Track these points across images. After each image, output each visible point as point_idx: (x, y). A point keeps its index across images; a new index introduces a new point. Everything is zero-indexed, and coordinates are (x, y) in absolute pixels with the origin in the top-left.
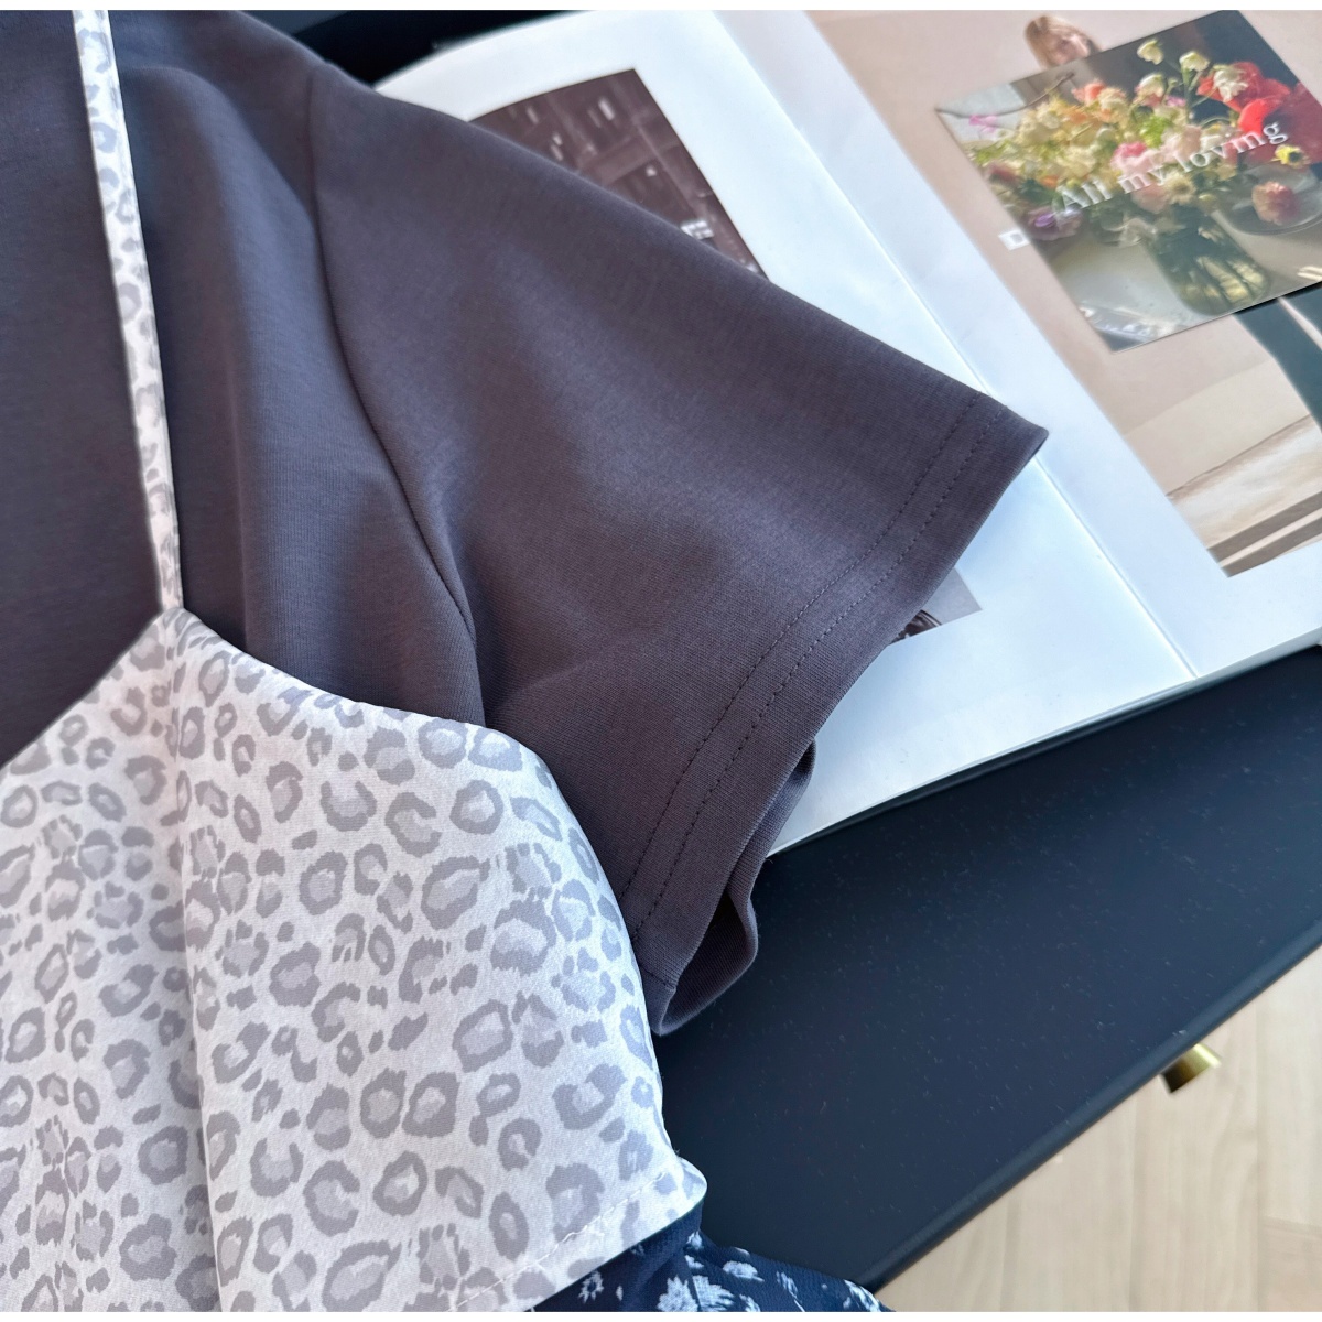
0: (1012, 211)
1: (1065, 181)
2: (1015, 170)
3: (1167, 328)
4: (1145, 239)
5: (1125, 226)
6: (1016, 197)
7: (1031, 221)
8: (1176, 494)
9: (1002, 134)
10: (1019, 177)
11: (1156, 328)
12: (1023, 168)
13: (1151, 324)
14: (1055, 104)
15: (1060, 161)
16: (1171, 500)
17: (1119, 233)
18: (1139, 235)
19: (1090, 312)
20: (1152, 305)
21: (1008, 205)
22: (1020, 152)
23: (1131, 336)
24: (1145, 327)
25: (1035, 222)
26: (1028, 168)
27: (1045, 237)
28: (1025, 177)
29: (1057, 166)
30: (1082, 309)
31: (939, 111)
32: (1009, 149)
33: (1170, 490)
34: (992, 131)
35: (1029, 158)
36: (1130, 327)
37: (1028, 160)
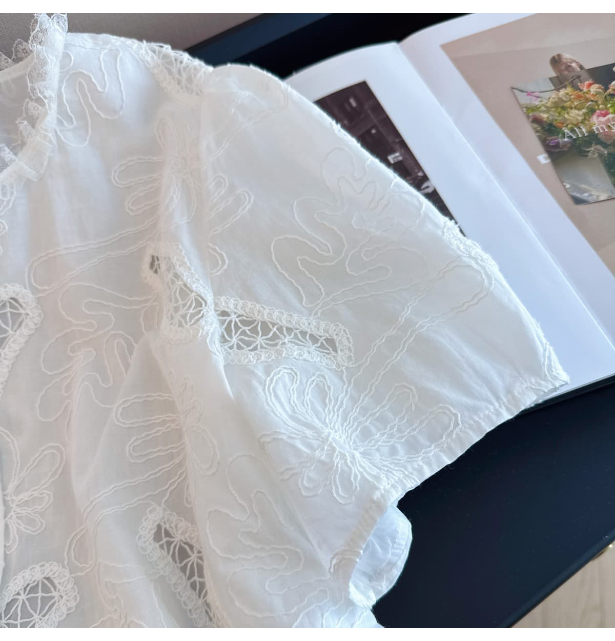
0: (540, 138)
1: (567, 125)
2: (544, 118)
3: (603, 197)
4: (601, 156)
5: (592, 149)
6: (542, 130)
7: (547, 143)
9: (541, 101)
10: (546, 122)
11: (598, 196)
12: (548, 118)
13: (596, 194)
14: (569, 90)
15: (566, 116)
17: (589, 151)
18: (599, 153)
19: (567, 186)
20: (598, 186)
21: (538, 135)
22: (548, 110)
23: (585, 198)
24: (594, 195)
25: (549, 143)
26: (551, 118)
27: (553, 150)
28: (549, 122)
29: (564, 117)
30: (564, 184)
31: (512, 88)
32: (543, 108)
34: (536, 100)
35: (552, 113)
36: (585, 194)
37: (551, 114)
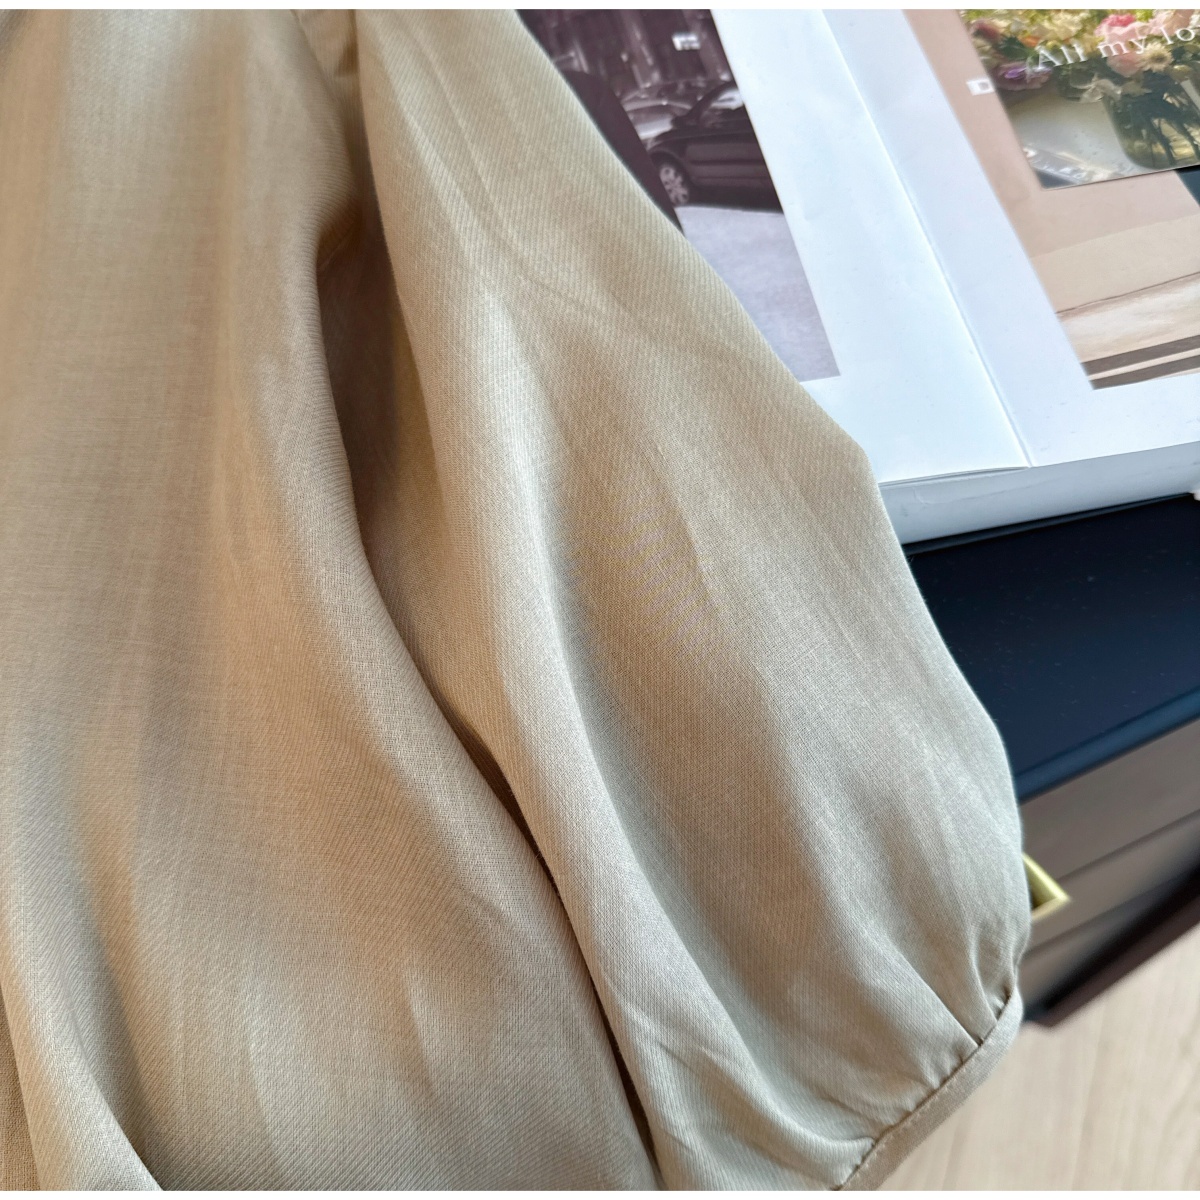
0: (987, 63)
1: (1046, 44)
2: (1000, 28)
3: (1102, 174)
4: (1107, 98)
5: (1092, 86)
6: (993, 51)
7: (1001, 73)
8: (1065, 313)
10: (1002, 35)
11: (1091, 174)
12: (1009, 29)
13: (1090, 168)
16: (1059, 317)
17: (1084, 90)
18: (1105, 95)
19: (1032, 153)
20: (1095, 154)
21: (984, 57)
23: (1063, 176)
24: (1083, 171)
25: (1004, 74)
26: (1013, 28)
27: (1010, 87)
28: (1008, 35)
30: (1026, 150)
33: (1063, 308)
35: (1018, 20)
36: (1067, 170)
37: (1016, 22)
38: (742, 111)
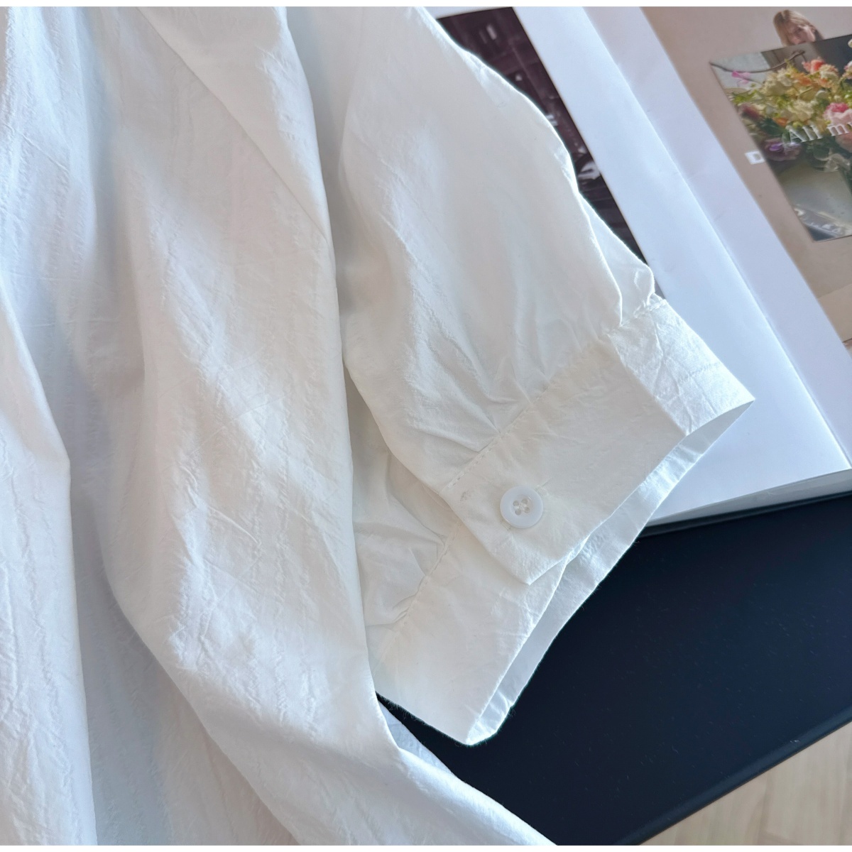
0: (755, 138)
1: (792, 123)
2: (759, 111)
4: (843, 169)
5: (830, 158)
6: (758, 129)
7: (767, 146)
8: (849, 342)
9: (753, 86)
10: (762, 116)
11: (844, 229)
12: (764, 110)
13: (841, 226)
14: (790, 71)
15: (790, 109)
16: (846, 346)
17: (825, 162)
18: (839, 165)
19: (801, 213)
20: (843, 214)
21: (752, 134)
22: (764, 99)
23: (826, 231)
24: (838, 227)
25: (769, 148)
26: (768, 111)
27: (775, 159)
28: (766, 116)
29: (787, 111)
30: (796, 210)
31: (712, 64)
32: (756, 96)
33: (845, 339)
34: (746, 83)
36: (827, 226)
37: (768, 105)
38: (600, 180)
